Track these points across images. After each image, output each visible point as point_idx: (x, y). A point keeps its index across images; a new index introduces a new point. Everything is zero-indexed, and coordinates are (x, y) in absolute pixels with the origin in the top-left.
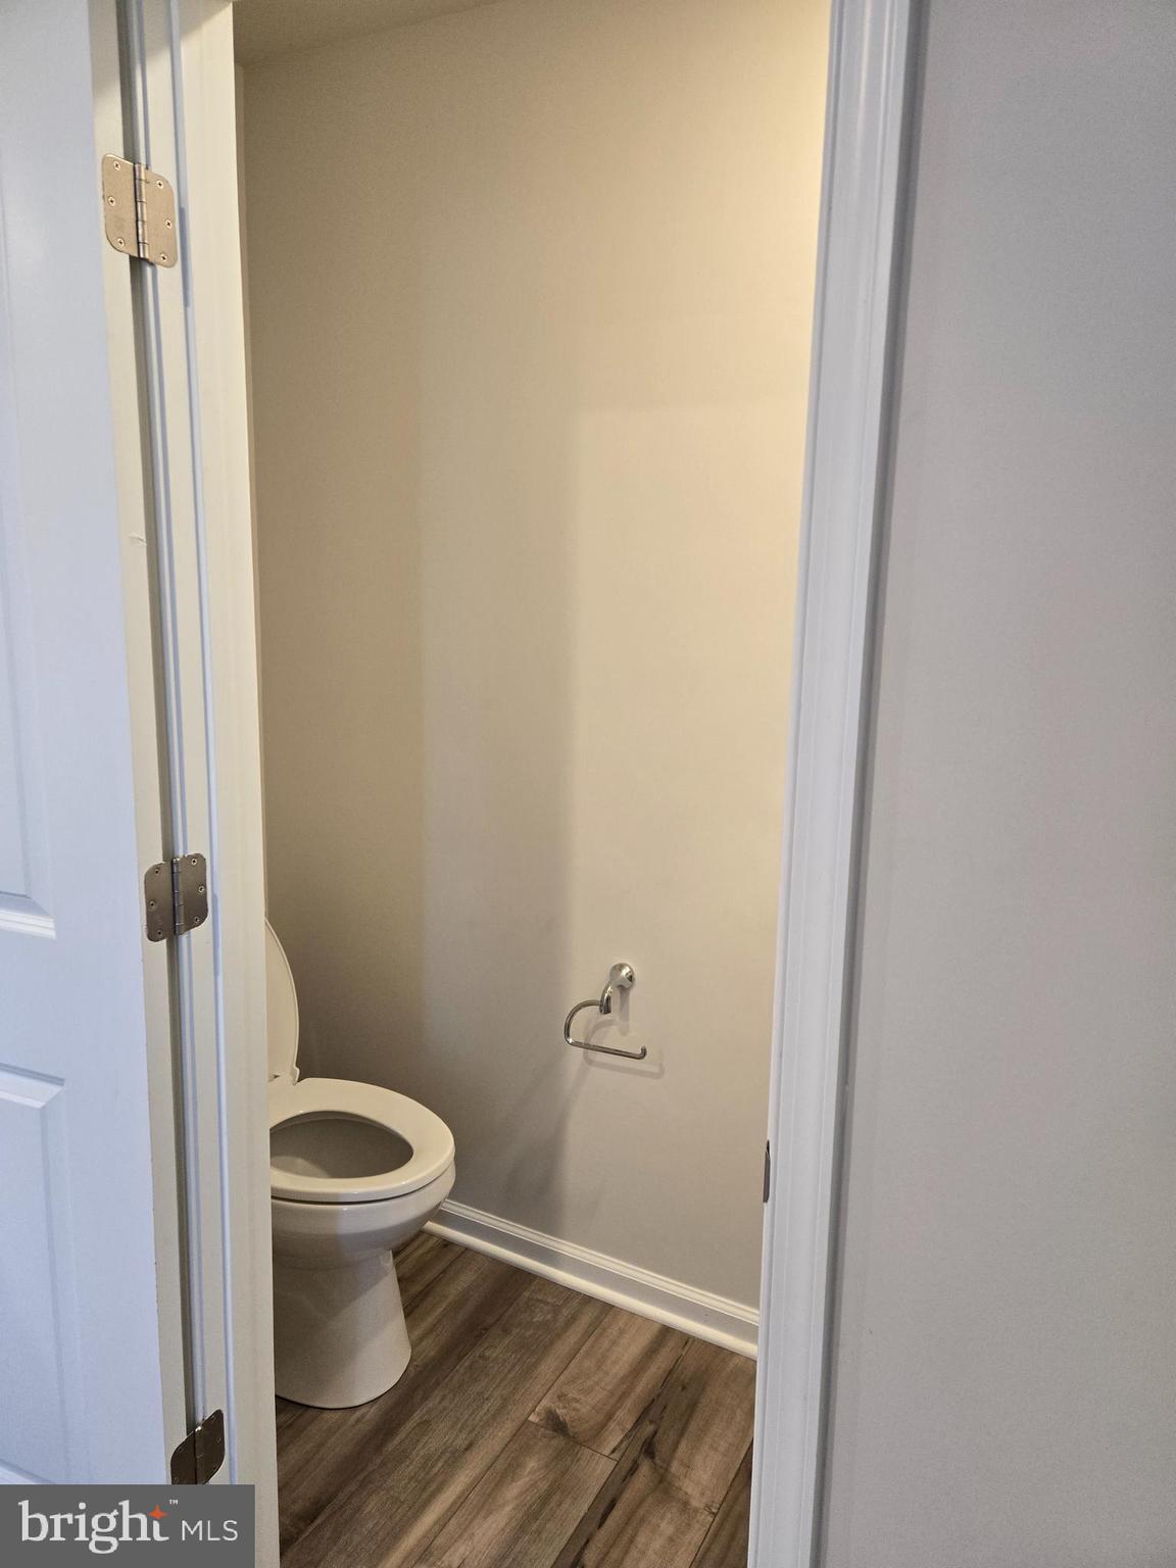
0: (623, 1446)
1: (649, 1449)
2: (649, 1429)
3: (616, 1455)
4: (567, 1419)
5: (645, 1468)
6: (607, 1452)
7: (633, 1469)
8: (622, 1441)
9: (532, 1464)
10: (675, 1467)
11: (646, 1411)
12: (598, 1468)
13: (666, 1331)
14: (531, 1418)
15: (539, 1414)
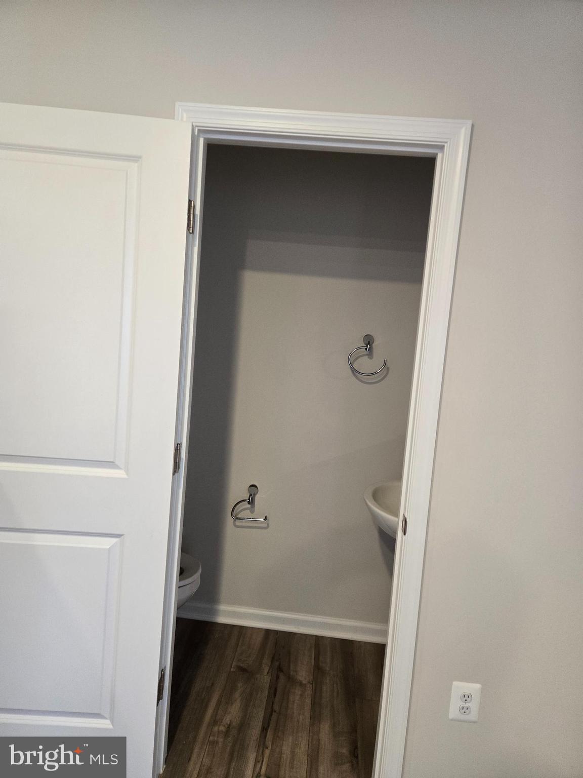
0: (271, 670)
1: (280, 669)
2: (277, 664)
3: (270, 674)
4: (246, 667)
5: (282, 676)
6: (266, 674)
7: (278, 677)
8: (269, 670)
9: (240, 685)
10: (292, 673)
11: (273, 658)
12: (265, 679)
13: (268, 632)
14: (232, 670)
15: (234, 668)
